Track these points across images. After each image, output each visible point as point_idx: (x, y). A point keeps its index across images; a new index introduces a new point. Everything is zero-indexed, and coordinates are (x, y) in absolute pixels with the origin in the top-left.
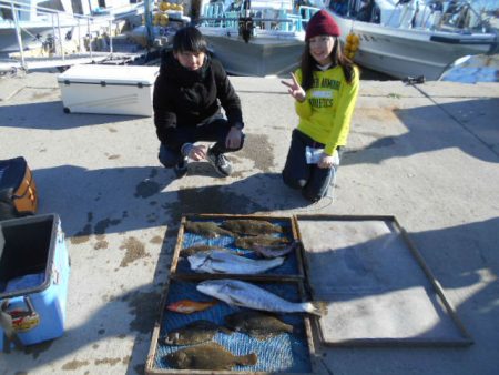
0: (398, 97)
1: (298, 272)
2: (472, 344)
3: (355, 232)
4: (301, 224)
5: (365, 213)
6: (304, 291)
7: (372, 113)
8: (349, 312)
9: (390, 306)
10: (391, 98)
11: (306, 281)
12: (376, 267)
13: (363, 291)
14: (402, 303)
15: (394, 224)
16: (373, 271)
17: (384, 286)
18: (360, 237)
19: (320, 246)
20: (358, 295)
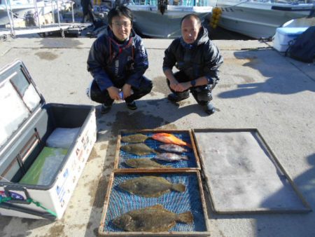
1: (196, 166)
2: (311, 211)
3: (232, 139)
4: (197, 135)
5: (238, 128)
6: (200, 178)
8: (231, 192)
9: (256, 187)
11: (202, 171)
12: (246, 162)
13: (239, 178)
14: (265, 185)
15: (257, 134)
16: (244, 165)
17: (252, 174)
18: (235, 142)
19: (210, 149)
20: (236, 181)
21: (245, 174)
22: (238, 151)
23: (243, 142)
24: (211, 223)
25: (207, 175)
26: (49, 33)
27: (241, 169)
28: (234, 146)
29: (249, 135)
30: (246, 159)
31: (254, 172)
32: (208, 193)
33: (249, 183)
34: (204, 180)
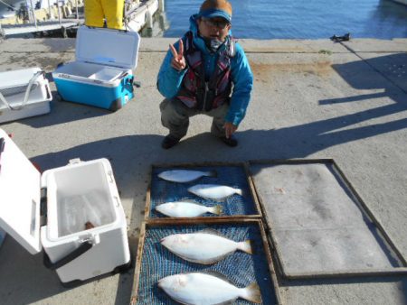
0: (329, 53)
1: (256, 213)
3: (301, 174)
7: (307, 68)
10: (322, 54)
11: (264, 218)
12: (322, 205)
13: (314, 227)
14: (348, 237)
15: (333, 166)
18: (305, 178)
19: (272, 188)
20: (309, 231)
21: (321, 222)
25: (270, 225)
26: (49, 31)
29: (323, 168)
30: (322, 201)
31: (332, 218)
34: (268, 231)
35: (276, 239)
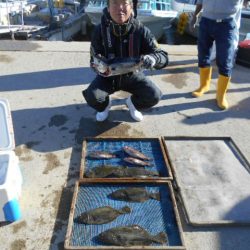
1: (168, 175)
3: (205, 148)
4: (167, 143)
5: (210, 135)
8: (206, 203)
11: (174, 181)
12: (221, 171)
13: (214, 188)
15: (231, 142)
16: (218, 174)
17: (227, 185)
18: (208, 151)
19: (182, 158)
20: (210, 191)
21: (220, 184)
22: (212, 160)
23: (217, 150)
24: (186, 236)
25: (179, 185)
27: (215, 179)
28: (207, 155)
29: (222, 144)
30: (221, 168)
31: (229, 182)
32: (181, 205)
33: (224, 194)
34: (177, 190)
35: (184, 195)
